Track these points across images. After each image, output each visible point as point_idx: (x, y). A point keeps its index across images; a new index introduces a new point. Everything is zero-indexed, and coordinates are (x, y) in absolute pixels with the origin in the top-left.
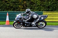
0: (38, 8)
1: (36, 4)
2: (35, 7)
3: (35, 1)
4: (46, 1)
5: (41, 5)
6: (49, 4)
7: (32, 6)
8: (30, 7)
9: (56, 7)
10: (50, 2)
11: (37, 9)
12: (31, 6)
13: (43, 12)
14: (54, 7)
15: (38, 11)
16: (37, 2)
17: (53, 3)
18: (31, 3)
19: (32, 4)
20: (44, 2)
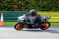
0: (33, 8)
1: (31, 3)
2: (30, 7)
3: (30, 1)
4: (42, 1)
6: (44, 4)
8: (25, 7)
10: (45, 2)
12: (26, 5)
13: (38, 12)
16: (32, 1)
17: (48, 3)
18: (26, 3)
20: (39, 1)
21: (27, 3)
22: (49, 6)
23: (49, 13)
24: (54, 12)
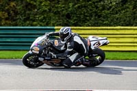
0: (44, 18)
1: (38, 7)
2: (36, 15)
3: (35, 2)
4: (63, 2)
5: (50, 10)
6: (70, 10)
7: (29, 14)
8: (25, 16)
9: (87, 16)
10: (71, 5)
11: (41, 21)
12: (28, 12)
13: (56, 27)
14: (82, 16)
15: (43, 24)
17: (79, 7)
18: (26, 6)
19: (29, 7)
22: (81, 14)
23: (81, 29)
24: (93, 28)
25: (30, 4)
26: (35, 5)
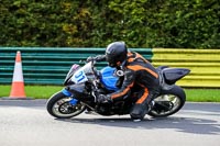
0: (136, 34)
1: (126, 17)
2: (123, 29)
4: (166, 9)
7: (111, 28)
8: (104, 31)
9: (204, 32)
10: (179, 13)
11: (131, 39)
12: (109, 25)
13: (154, 50)
14: (196, 32)
16: (131, 9)
17: (191, 17)
18: (107, 15)
19: (112, 17)
20: (158, 10)
21: (112, 16)
22: (195, 29)
23: (195, 53)
24: (214, 51)
25: (112, 12)
26: (121, 14)
